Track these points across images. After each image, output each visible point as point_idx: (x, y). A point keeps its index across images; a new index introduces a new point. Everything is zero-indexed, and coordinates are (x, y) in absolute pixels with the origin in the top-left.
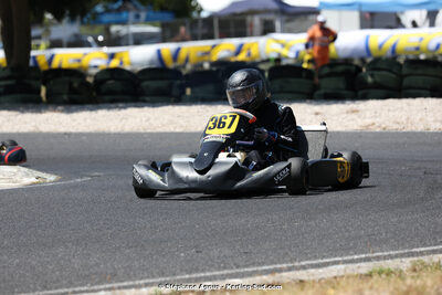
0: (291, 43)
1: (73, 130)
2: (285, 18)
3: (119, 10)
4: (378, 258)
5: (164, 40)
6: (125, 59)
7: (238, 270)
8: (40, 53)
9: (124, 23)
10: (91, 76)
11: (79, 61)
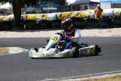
0: (92, 12)
1: (33, 37)
2: (90, 5)
3: (45, 4)
4: (117, 73)
5: (58, 12)
6: (47, 17)
7: (79, 76)
8: (24, 15)
9: (46, 7)
10: (37, 22)
11: (34, 17)
